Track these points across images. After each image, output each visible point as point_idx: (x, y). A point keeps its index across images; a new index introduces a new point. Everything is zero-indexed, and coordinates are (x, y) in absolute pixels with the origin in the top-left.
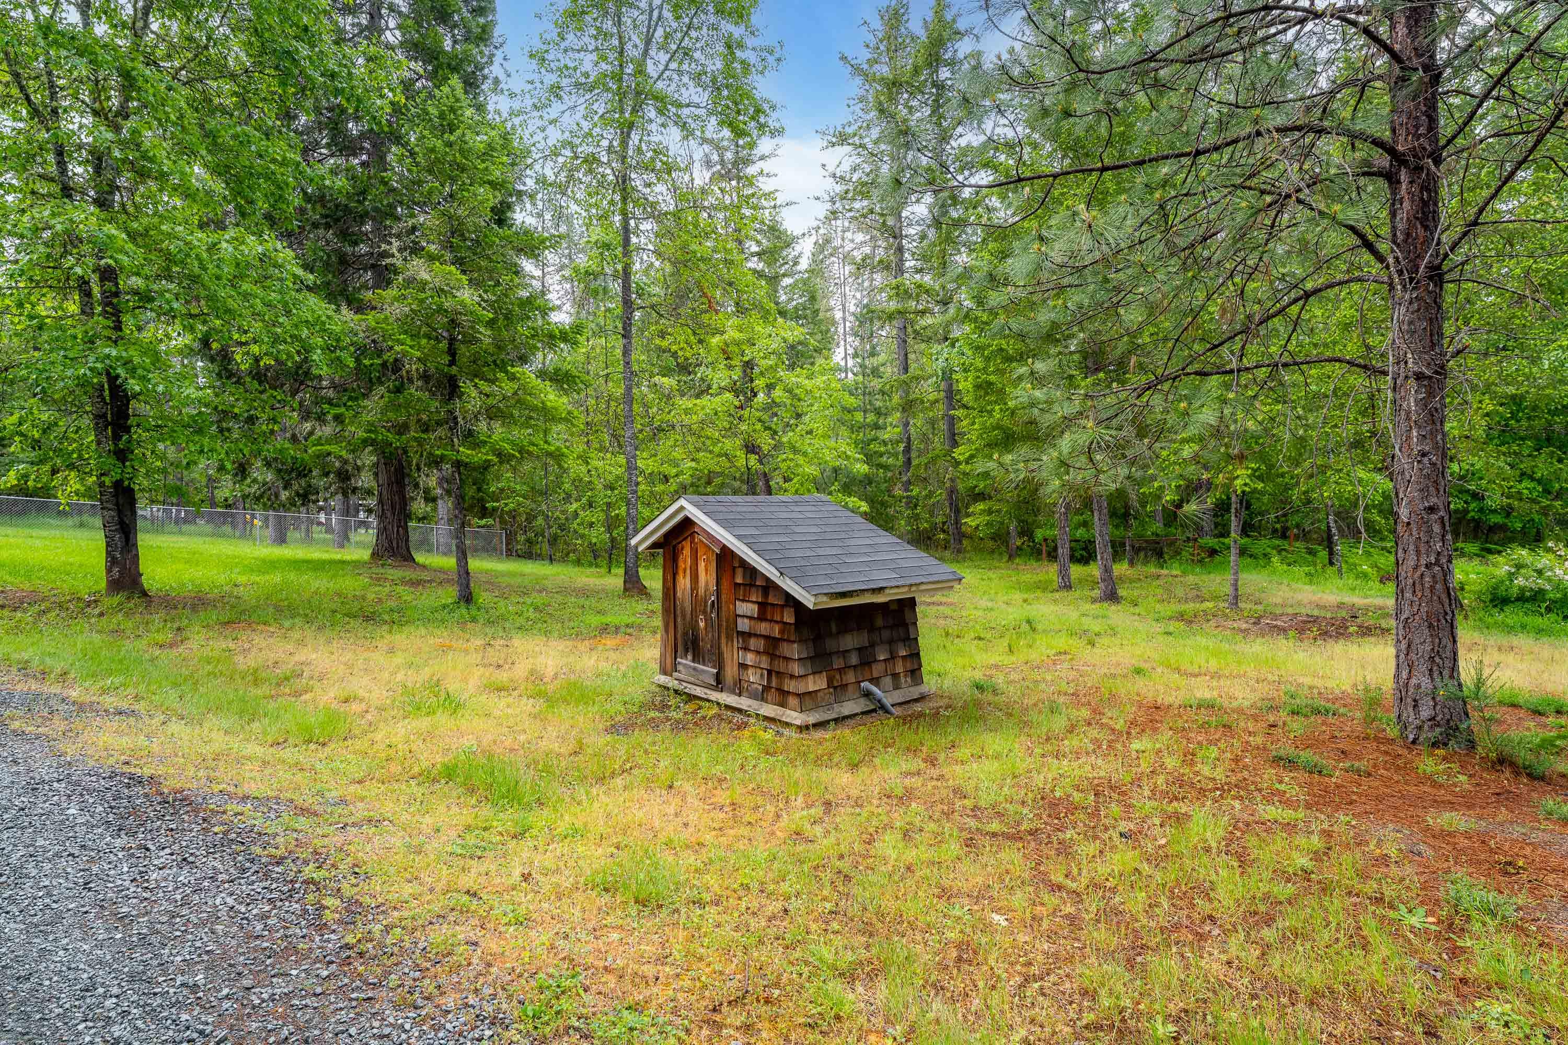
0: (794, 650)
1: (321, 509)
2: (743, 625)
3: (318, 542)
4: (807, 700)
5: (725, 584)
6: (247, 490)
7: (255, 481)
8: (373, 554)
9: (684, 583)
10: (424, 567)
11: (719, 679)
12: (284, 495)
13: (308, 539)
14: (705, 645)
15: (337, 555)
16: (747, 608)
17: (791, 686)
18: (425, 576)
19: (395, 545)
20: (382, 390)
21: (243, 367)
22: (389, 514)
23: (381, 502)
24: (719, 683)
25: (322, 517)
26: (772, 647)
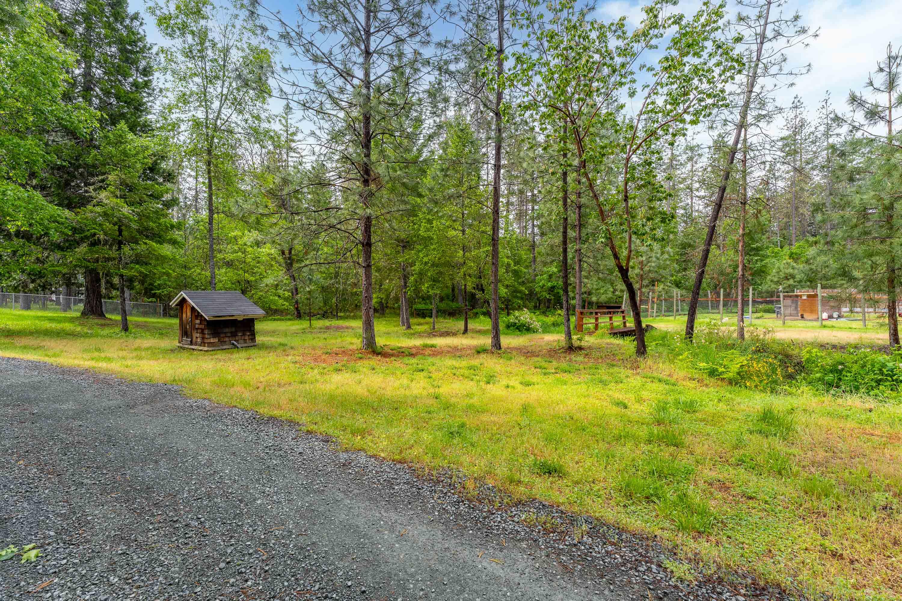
0: (206, 332)
1: (53, 292)
2: (197, 326)
3: (50, 309)
4: (210, 344)
5: (193, 315)
6: (9, 284)
7: (14, 279)
8: (82, 313)
9: (184, 316)
10: (110, 319)
11: (191, 342)
12: (31, 286)
13: (44, 307)
14: (189, 333)
15: (63, 315)
16: (198, 321)
17: (206, 341)
18: (108, 322)
19: (94, 309)
20: (85, 245)
21: (11, 230)
22: (91, 295)
23: (87, 290)
24: (191, 343)
25: (54, 297)
26: (202, 333)
